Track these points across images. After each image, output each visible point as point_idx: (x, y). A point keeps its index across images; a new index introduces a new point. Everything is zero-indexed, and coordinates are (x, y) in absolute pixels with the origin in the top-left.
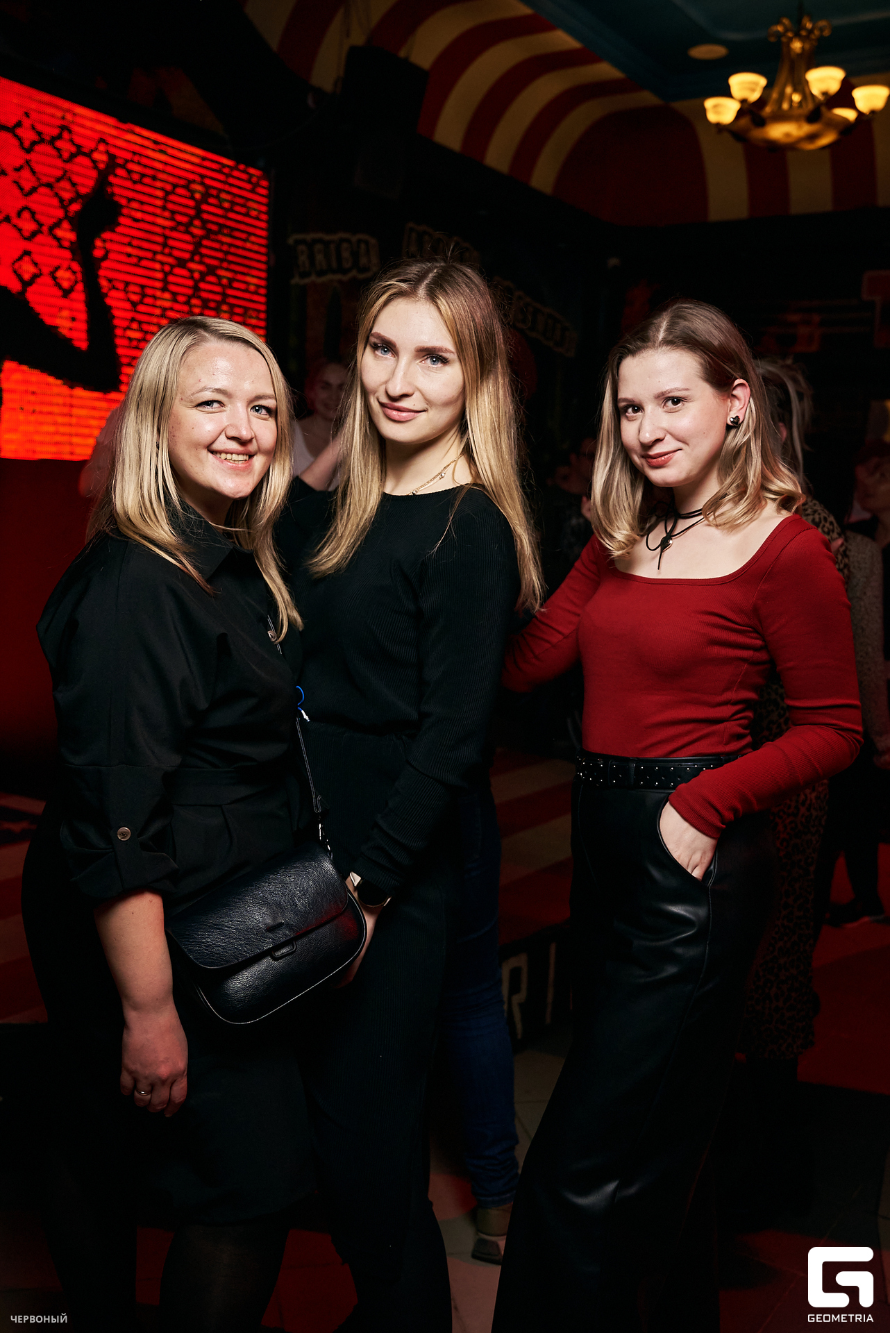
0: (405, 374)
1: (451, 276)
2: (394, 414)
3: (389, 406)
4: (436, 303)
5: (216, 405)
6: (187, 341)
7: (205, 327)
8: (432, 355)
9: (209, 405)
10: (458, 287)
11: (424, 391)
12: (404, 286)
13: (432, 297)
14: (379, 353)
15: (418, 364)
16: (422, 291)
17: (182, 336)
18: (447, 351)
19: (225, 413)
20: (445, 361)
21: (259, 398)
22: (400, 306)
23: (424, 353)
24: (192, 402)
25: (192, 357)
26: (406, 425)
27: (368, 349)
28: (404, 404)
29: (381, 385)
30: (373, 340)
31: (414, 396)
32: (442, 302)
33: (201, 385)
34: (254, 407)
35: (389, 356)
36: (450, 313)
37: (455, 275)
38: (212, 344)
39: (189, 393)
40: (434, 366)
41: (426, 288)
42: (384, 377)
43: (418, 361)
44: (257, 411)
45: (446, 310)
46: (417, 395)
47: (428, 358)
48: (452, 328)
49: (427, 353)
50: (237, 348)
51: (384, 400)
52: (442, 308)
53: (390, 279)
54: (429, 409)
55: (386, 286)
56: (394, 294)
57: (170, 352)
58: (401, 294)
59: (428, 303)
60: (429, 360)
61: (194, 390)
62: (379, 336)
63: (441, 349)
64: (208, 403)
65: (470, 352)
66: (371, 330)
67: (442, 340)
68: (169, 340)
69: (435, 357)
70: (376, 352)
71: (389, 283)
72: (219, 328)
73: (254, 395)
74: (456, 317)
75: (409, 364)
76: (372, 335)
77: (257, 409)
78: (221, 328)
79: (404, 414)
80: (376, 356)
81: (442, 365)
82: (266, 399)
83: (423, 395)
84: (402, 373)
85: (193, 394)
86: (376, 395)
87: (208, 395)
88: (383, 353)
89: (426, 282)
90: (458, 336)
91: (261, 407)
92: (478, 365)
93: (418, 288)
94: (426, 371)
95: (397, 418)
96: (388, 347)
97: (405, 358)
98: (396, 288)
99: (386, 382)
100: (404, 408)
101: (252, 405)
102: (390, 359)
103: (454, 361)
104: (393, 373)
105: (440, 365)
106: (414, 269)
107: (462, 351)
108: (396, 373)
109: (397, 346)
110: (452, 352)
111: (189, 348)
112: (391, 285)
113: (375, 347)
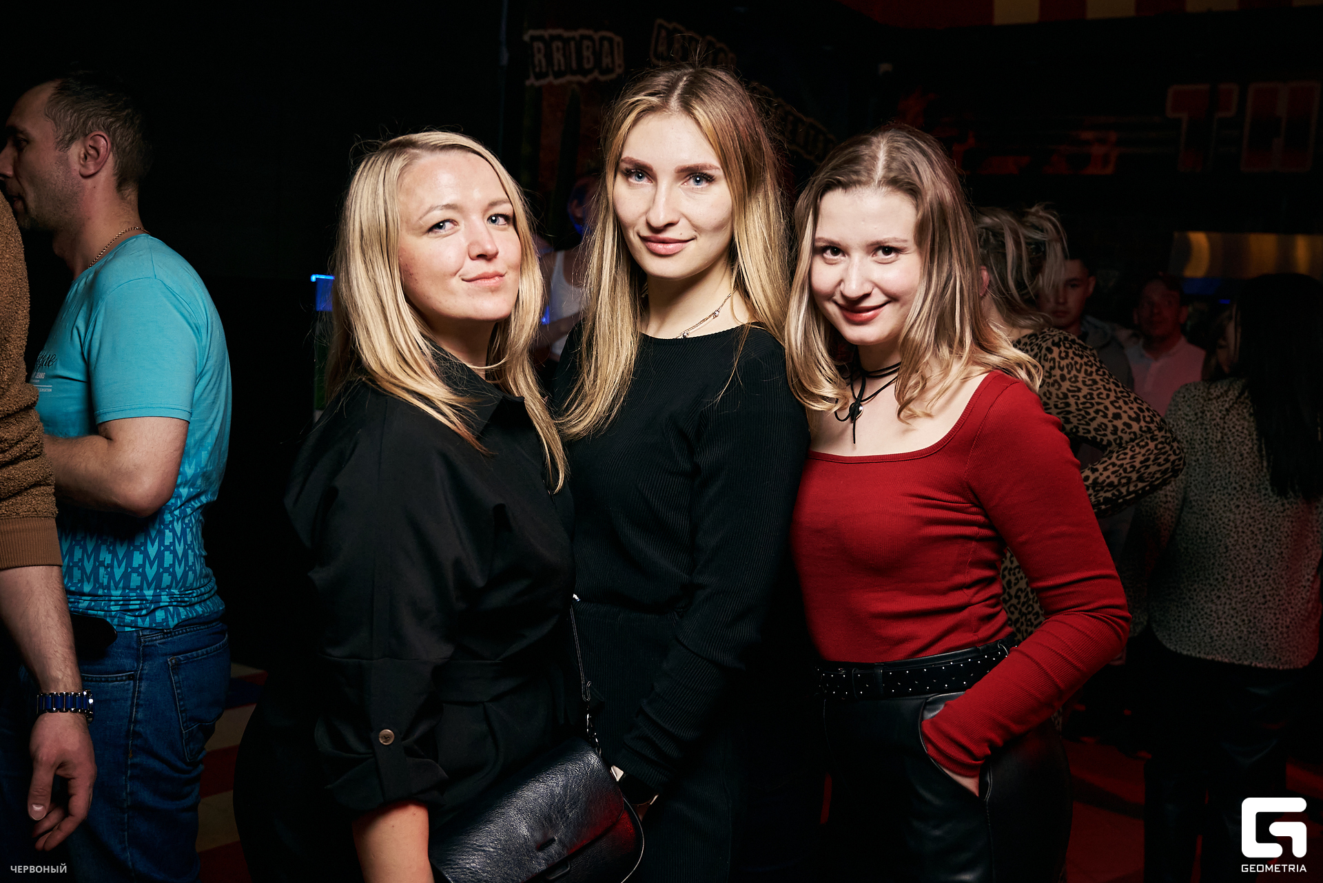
0: (667, 200)
1: (706, 83)
2: (660, 247)
3: (653, 239)
4: (693, 114)
5: (448, 225)
6: (398, 163)
7: (413, 144)
8: (696, 174)
9: (441, 227)
10: (715, 94)
11: (691, 217)
12: (654, 100)
13: (687, 108)
14: (633, 180)
15: (679, 187)
16: (674, 102)
17: (390, 160)
18: (711, 167)
19: (460, 232)
20: (710, 179)
21: (493, 204)
22: (651, 124)
23: (685, 174)
24: (421, 227)
25: (408, 179)
26: (674, 258)
27: (619, 178)
28: (668, 234)
29: (640, 217)
30: (624, 166)
31: (679, 224)
32: (699, 112)
33: (427, 206)
34: (490, 218)
35: (645, 181)
36: (710, 125)
37: (709, 81)
38: (426, 160)
39: (416, 218)
40: (698, 187)
41: (678, 99)
42: (642, 207)
43: (680, 184)
44: (494, 222)
45: (705, 121)
46: (683, 222)
47: (690, 178)
48: (714, 141)
49: (689, 173)
50: (455, 155)
51: (646, 233)
52: (701, 119)
53: (636, 94)
54: (698, 236)
55: (633, 103)
56: (643, 111)
57: (382, 182)
58: (652, 109)
59: (684, 116)
60: (692, 181)
61: (420, 214)
62: (631, 161)
63: (704, 167)
64: (438, 226)
65: (737, 167)
66: (621, 155)
67: (706, 157)
68: (377, 169)
69: (698, 176)
70: (630, 180)
71: (636, 99)
72: (428, 141)
73: (487, 203)
74: (718, 129)
75: (670, 188)
76: (623, 161)
77: (493, 219)
78: (431, 140)
79: (671, 246)
80: (630, 184)
81: (707, 184)
82: (501, 204)
83: (690, 221)
84: (664, 199)
85: (421, 218)
86: (635, 229)
87: (437, 216)
88: (637, 179)
89: (678, 92)
90: (722, 150)
91: (497, 215)
92: (745, 180)
93: (670, 100)
94: (690, 194)
95: (663, 252)
96: (642, 171)
97: (665, 181)
98: (644, 104)
99: (647, 212)
100: (671, 239)
101: (487, 216)
102: (646, 186)
103: (720, 178)
104: (654, 200)
105: (704, 185)
106: (662, 80)
107: (727, 167)
108: (657, 200)
109: (654, 169)
110: (718, 168)
111: (402, 170)
112: (638, 101)
113: (628, 174)
